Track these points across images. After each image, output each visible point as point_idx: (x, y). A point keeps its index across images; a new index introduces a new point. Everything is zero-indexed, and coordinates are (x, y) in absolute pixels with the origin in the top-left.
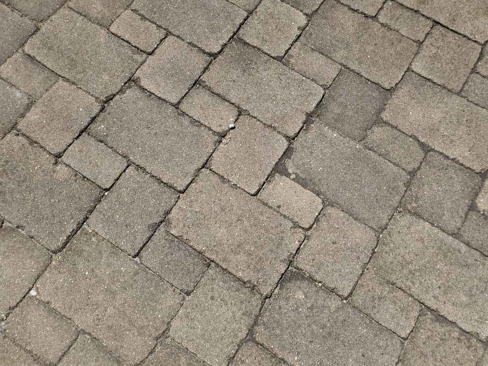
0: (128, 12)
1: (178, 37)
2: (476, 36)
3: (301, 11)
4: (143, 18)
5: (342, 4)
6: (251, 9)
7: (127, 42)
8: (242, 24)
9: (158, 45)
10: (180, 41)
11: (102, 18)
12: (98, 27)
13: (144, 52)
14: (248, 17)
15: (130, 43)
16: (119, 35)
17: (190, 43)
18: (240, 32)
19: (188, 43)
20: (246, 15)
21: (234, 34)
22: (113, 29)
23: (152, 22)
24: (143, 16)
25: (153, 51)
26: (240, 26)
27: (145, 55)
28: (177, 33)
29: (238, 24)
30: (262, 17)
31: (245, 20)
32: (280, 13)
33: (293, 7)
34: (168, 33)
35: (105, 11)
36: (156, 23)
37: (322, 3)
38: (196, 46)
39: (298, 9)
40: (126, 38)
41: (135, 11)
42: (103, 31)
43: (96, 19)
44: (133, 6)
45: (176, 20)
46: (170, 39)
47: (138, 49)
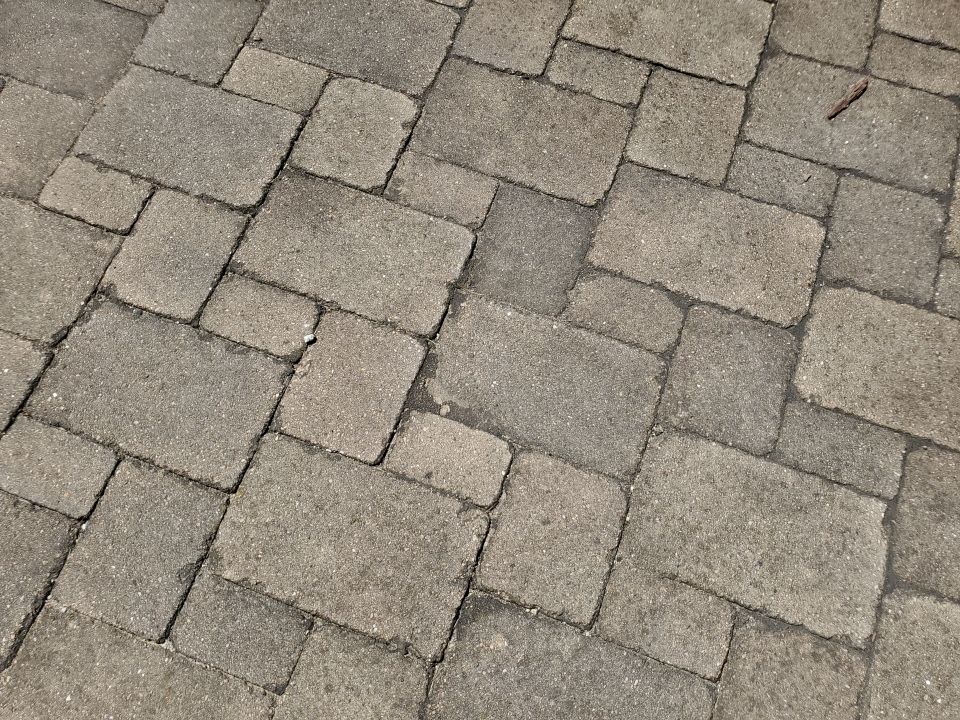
0: (71, 161)
1: (176, 189)
2: (732, 76)
3: (403, 92)
4: (102, 166)
5: (477, 63)
6: (307, 107)
7: (78, 219)
8: (296, 138)
9: (139, 213)
10: (180, 196)
11: (21, 183)
12: (16, 202)
13: (115, 231)
14: (304, 123)
15: (83, 221)
16: (60, 209)
17: (201, 197)
18: (294, 155)
19: (196, 196)
20: (298, 120)
21: (283, 162)
22: (46, 200)
23: (121, 171)
24: (102, 162)
25: (132, 226)
26: (292, 144)
27: (117, 238)
28: (172, 182)
29: (287, 140)
30: (331, 118)
31: (300, 130)
32: (363, 104)
33: (387, 88)
34: (156, 187)
35: (25, 168)
36: (127, 172)
37: (440, 70)
38: (213, 200)
39: (396, 90)
40: (75, 211)
41: (81, 156)
42: (27, 209)
43: (10, 186)
44: (79, 149)
45: (167, 157)
46: (162, 196)
47: (102, 227)
